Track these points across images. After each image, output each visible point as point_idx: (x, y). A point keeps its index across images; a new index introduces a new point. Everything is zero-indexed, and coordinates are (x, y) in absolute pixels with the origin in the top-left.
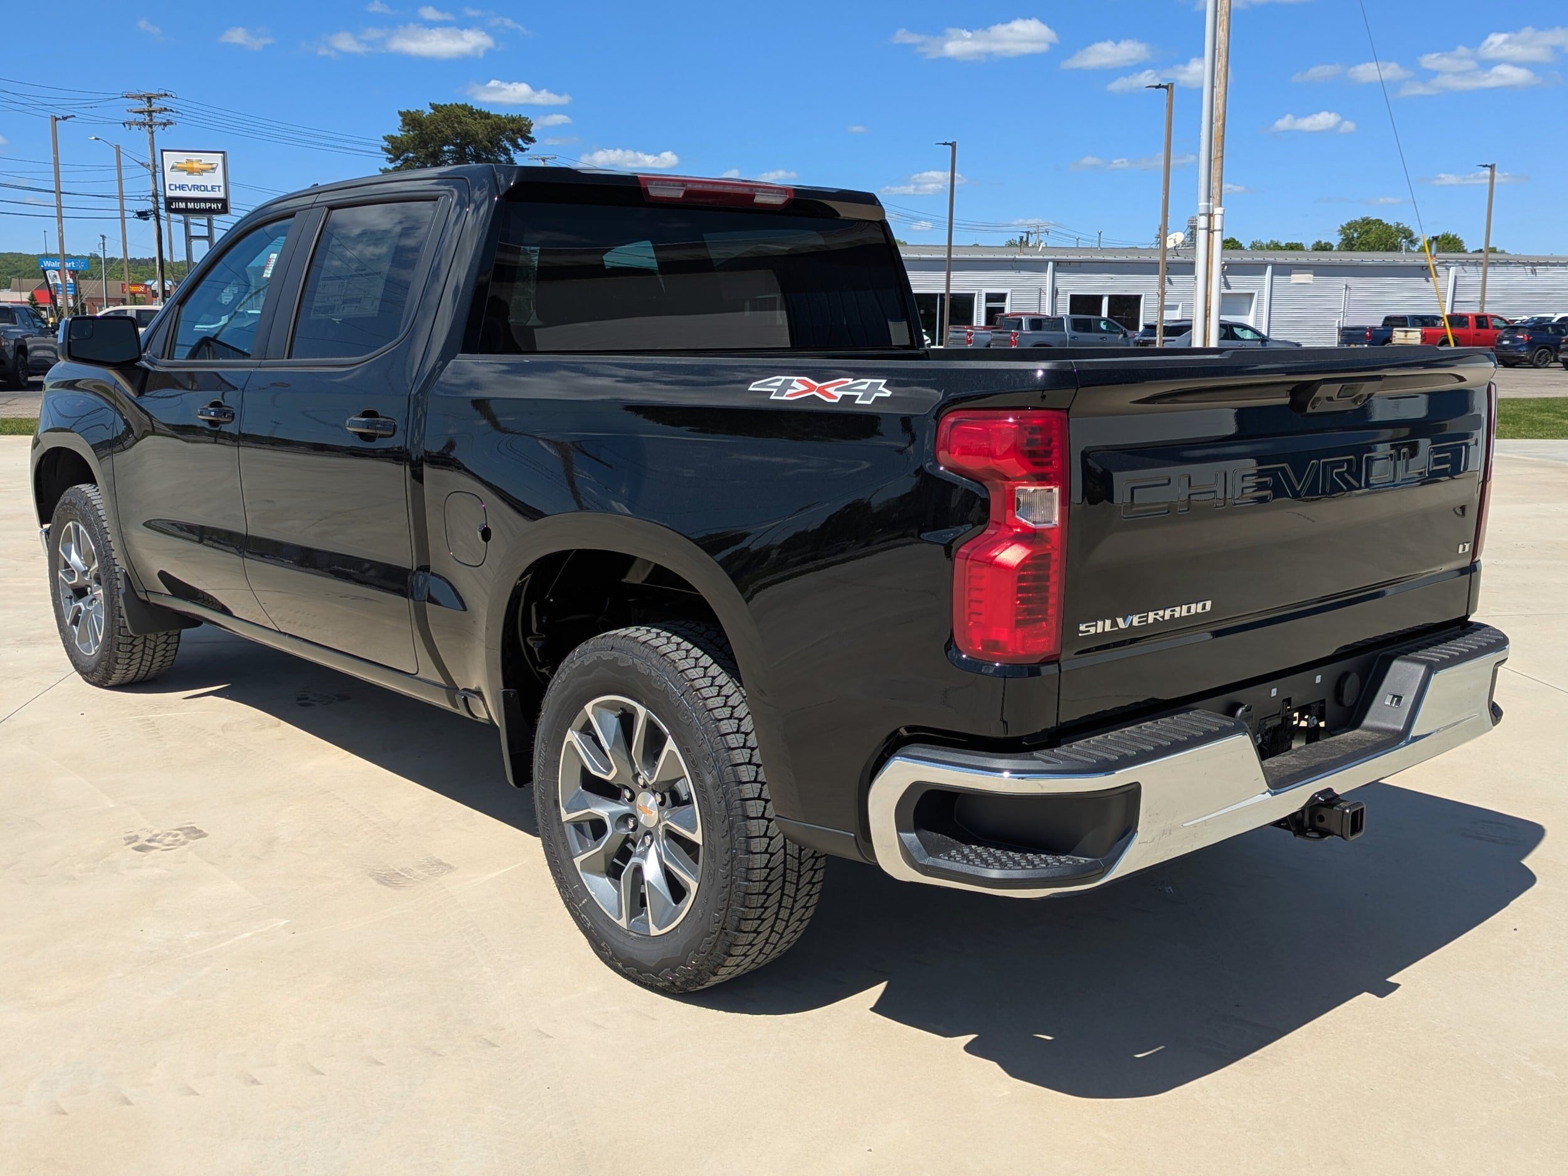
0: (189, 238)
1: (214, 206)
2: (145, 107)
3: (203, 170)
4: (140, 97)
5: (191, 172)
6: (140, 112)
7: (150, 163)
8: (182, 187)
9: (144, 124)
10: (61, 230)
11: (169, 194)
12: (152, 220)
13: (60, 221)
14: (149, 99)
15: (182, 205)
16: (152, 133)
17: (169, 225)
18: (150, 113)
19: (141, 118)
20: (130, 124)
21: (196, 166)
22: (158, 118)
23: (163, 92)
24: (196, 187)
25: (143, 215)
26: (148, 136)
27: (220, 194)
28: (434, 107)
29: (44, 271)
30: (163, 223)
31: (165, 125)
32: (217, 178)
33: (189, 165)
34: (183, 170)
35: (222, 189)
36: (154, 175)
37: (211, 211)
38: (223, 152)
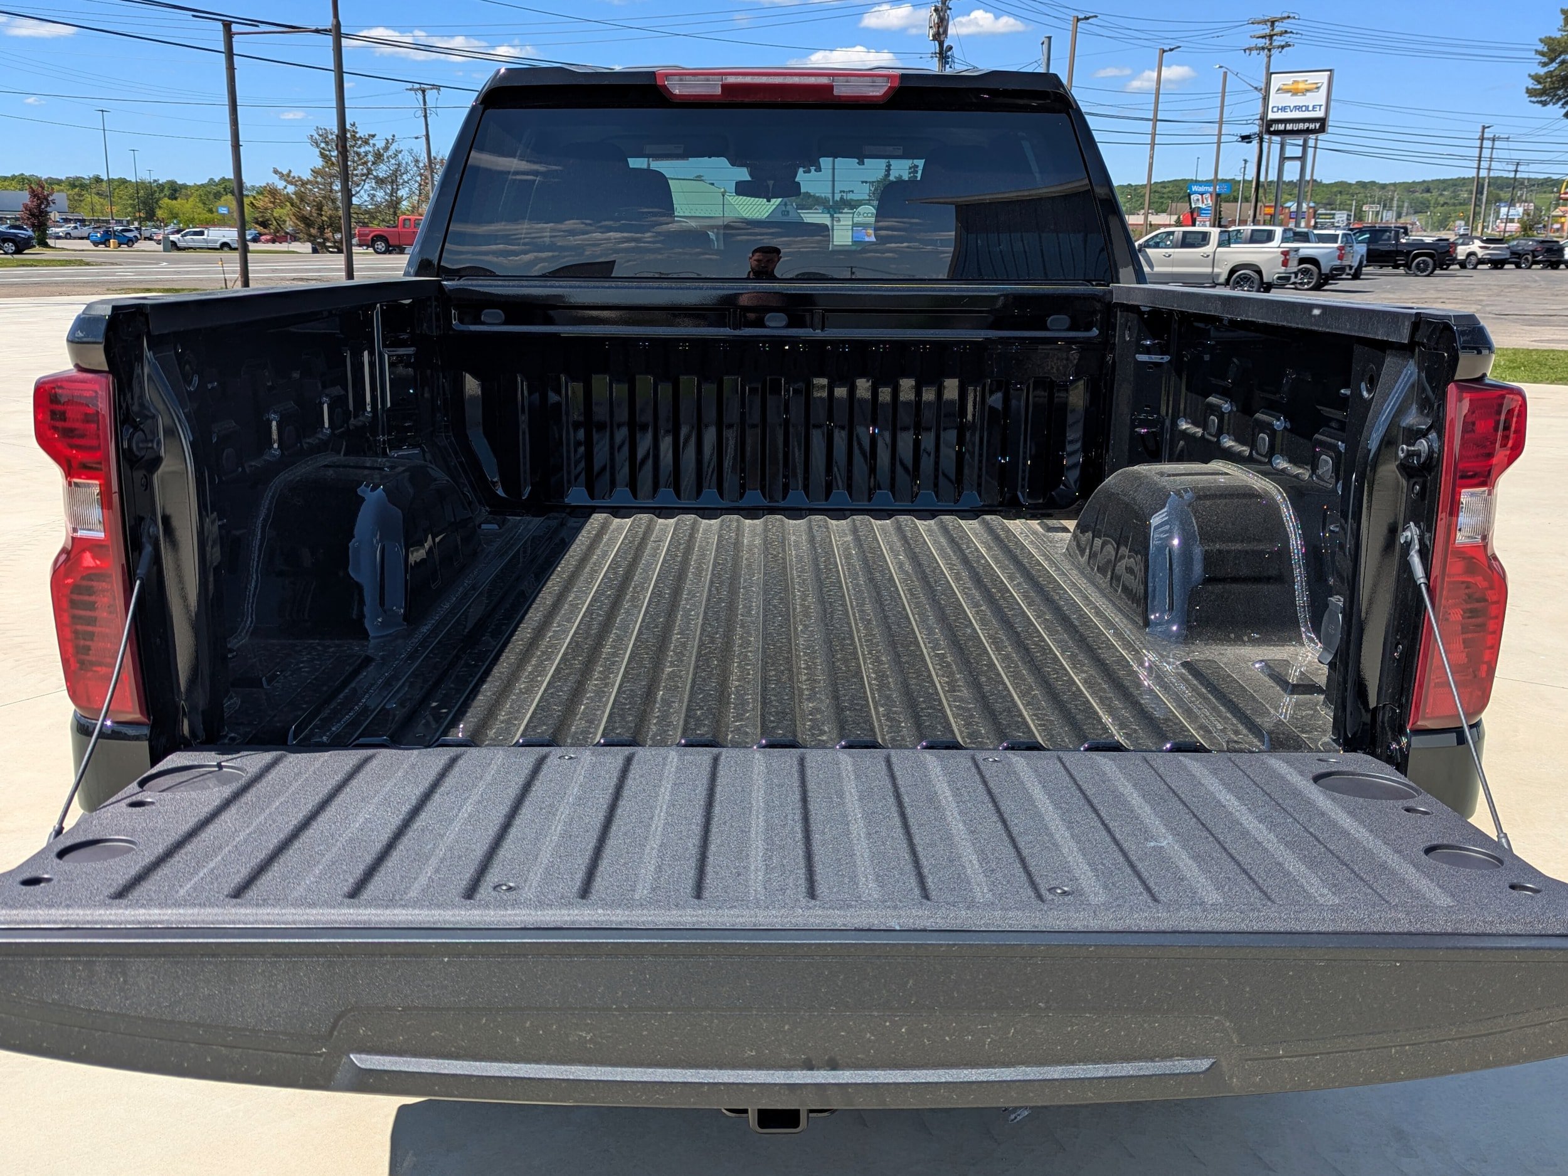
0: (1283, 159)
1: (1312, 126)
2: (1268, 31)
3: (1308, 90)
4: (1265, 22)
5: (1295, 93)
6: (1263, 37)
7: (1263, 86)
8: (1284, 109)
9: (1263, 48)
10: (1152, 157)
11: (1271, 116)
12: (1255, 143)
13: (1152, 149)
14: (1273, 23)
15: (1281, 127)
16: (1270, 57)
17: (1269, 147)
18: (1271, 36)
19: (1262, 42)
20: (1250, 49)
21: (1301, 86)
22: (1278, 41)
23: (1285, 15)
24: (1298, 108)
25: (1246, 138)
26: (1265, 60)
27: (1320, 114)
30: (1265, 145)
31: (1283, 47)
32: (1320, 98)
33: (1295, 86)
34: (1288, 91)
35: (1323, 108)
36: (1264, 99)
37: (1308, 131)
38: (1330, 70)
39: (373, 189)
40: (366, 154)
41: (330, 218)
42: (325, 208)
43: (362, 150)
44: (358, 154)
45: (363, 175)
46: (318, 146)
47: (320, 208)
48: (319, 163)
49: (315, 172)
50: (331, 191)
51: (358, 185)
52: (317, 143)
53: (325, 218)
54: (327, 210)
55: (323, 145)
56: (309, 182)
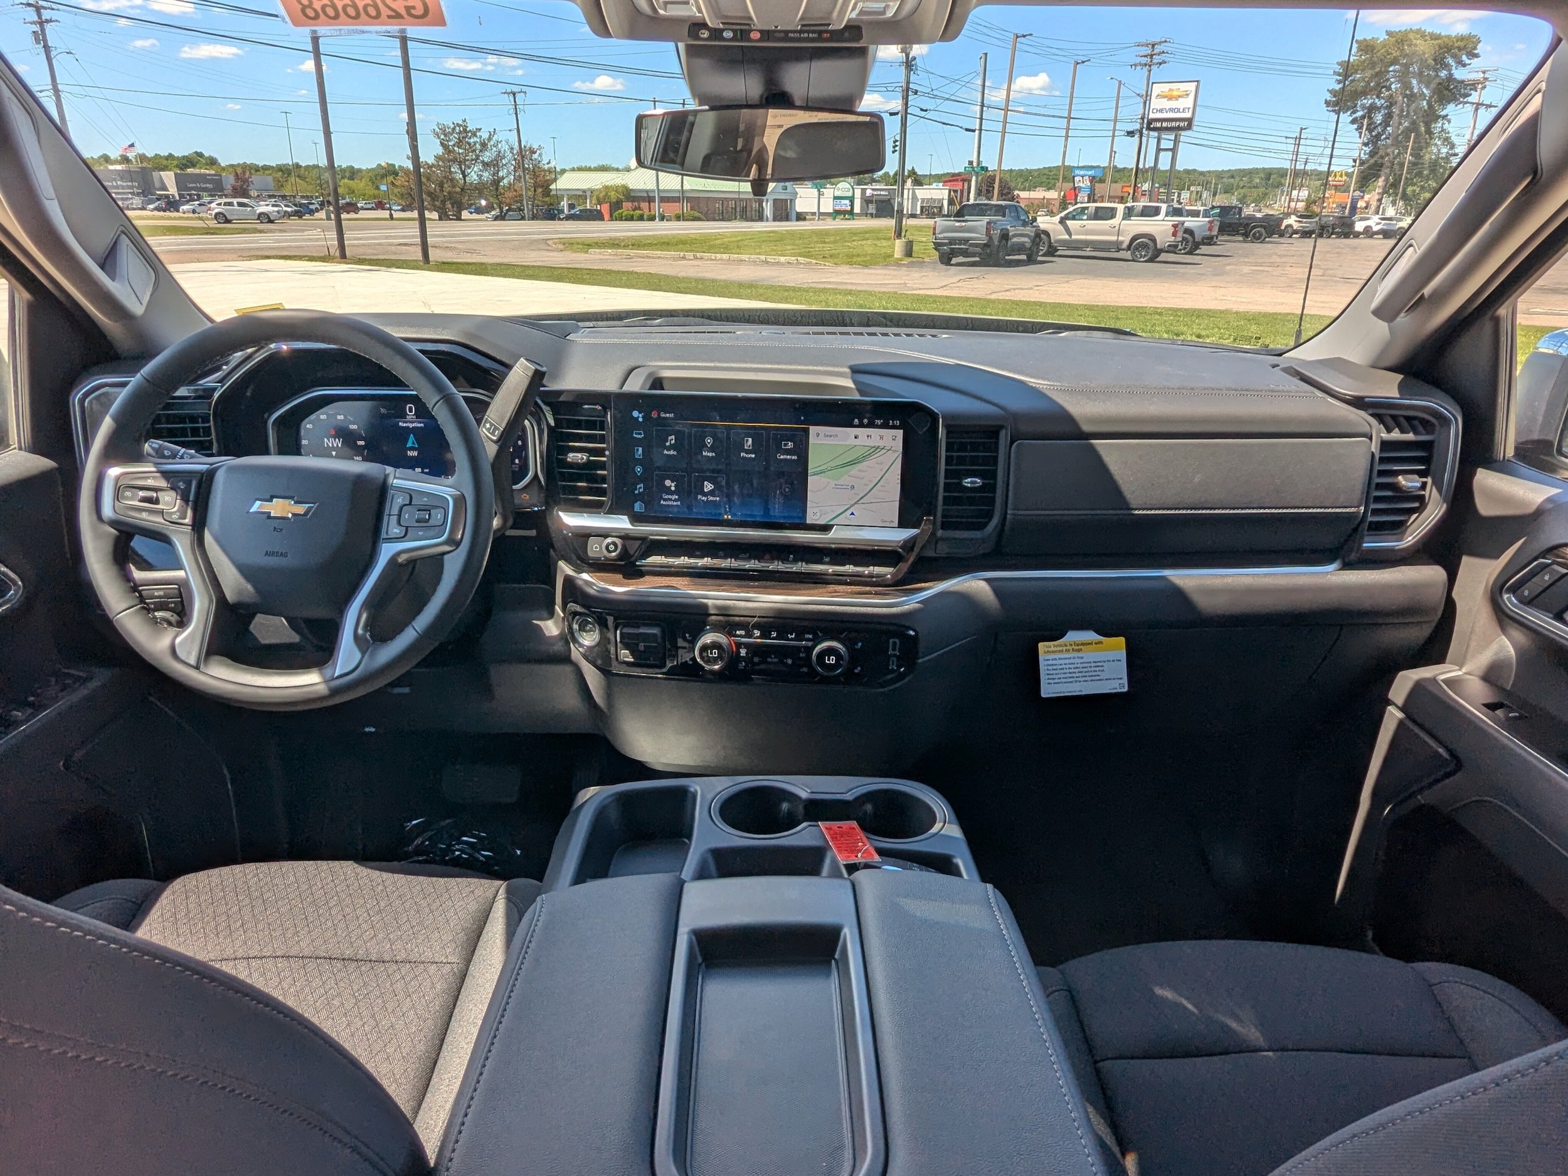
0: (1159, 150)
1: (1182, 124)
2: (1149, 52)
3: (1179, 96)
4: (1147, 45)
5: (1170, 98)
6: (1145, 56)
7: (1144, 93)
8: (1161, 111)
9: (1146, 65)
10: (1066, 147)
11: (1152, 116)
12: (1137, 136)
13: (1066, 140)
14: (1153, 46)
15: (1158, 125)
16: (1150, 71)
17: (1148, 141)
18: (1152, 56)
19: (1144, 60)
20: (1135, 65)
21: (1175, 93)
22: (1156, 59)
23: (1164, 39)
24: (1172, 110)
25: (1130, 134)
26: (1147, 73)
27: (1188, 115)
28: (1389, 33)
29: (1074, 177)
30: (1144, 139)
31: (1160, 64)
32: (1188, 102)
33: (1170, 93)
34: (1165, 97)
35: (1191, 110)
36: (1145, 103)
37: (1179, 128)
38: (1198, 81)
39: (481, 171)
40: (475, 143)
41: (449, 193)
42: (446, 185)
43: (472, 140)
44: (469, 144)
45: (472, 160)
46: (439, 138)
47: (441, 185)
48: (440, 151)
49: (438, 158)
50: (450, 172)
51: (469, 168)
52: (437, 135)
53: (445, 194)
54: (447, 187)
55: (442, 137)
56: (433, 166)
